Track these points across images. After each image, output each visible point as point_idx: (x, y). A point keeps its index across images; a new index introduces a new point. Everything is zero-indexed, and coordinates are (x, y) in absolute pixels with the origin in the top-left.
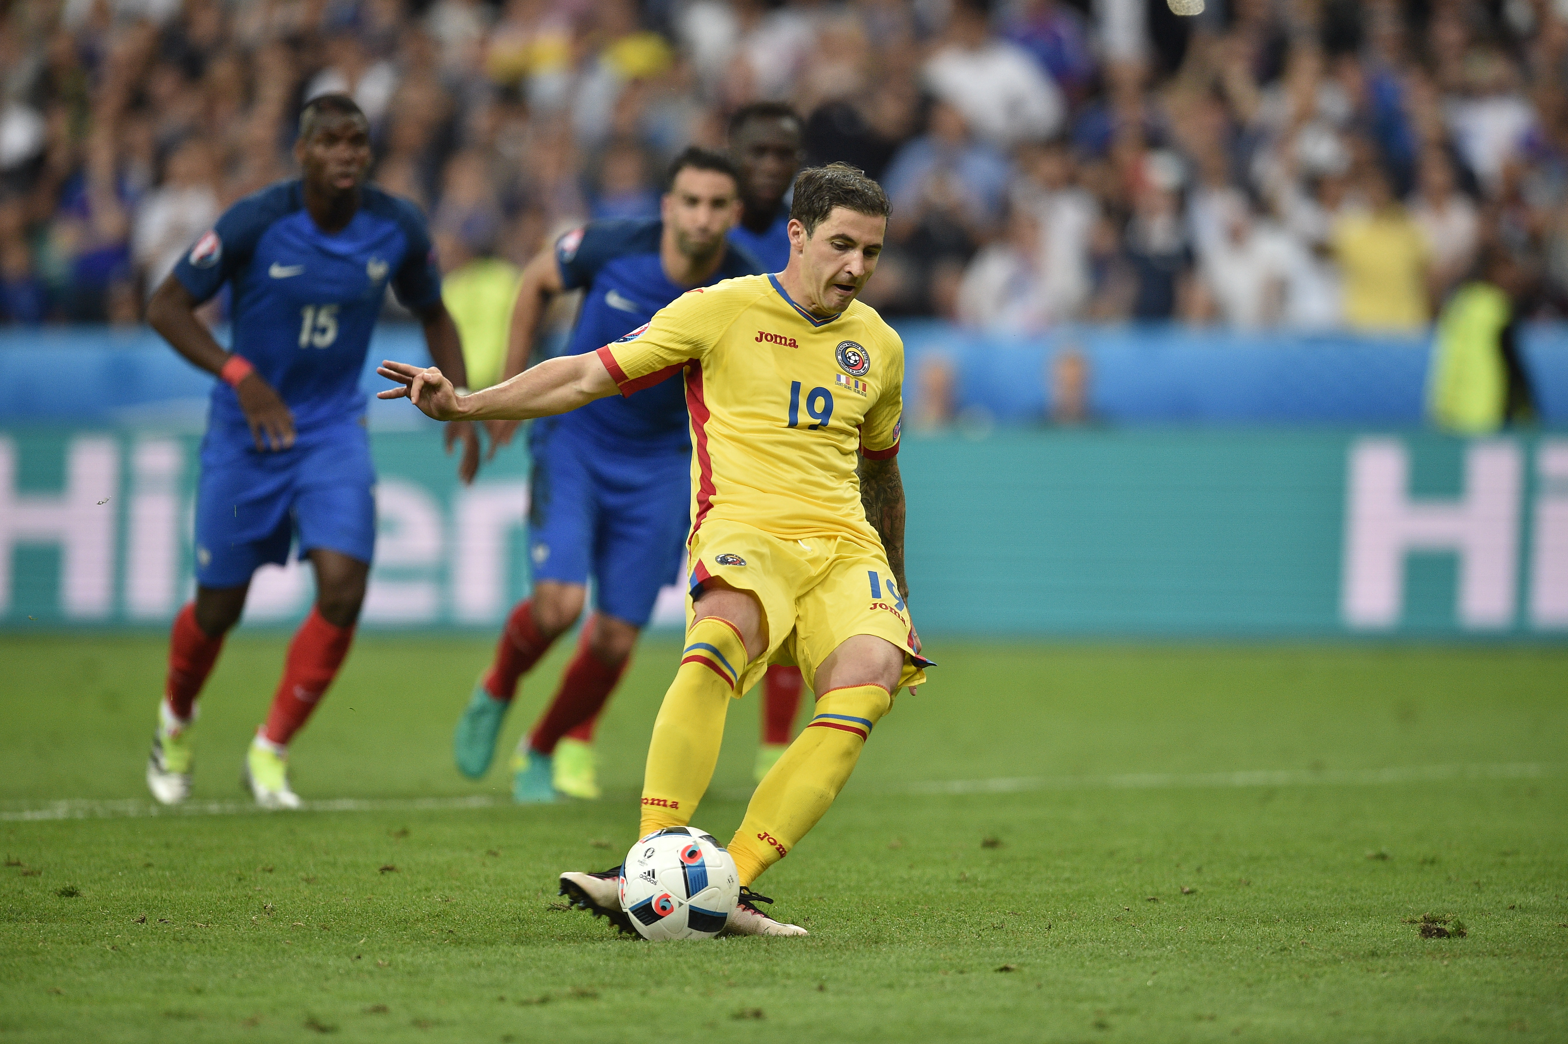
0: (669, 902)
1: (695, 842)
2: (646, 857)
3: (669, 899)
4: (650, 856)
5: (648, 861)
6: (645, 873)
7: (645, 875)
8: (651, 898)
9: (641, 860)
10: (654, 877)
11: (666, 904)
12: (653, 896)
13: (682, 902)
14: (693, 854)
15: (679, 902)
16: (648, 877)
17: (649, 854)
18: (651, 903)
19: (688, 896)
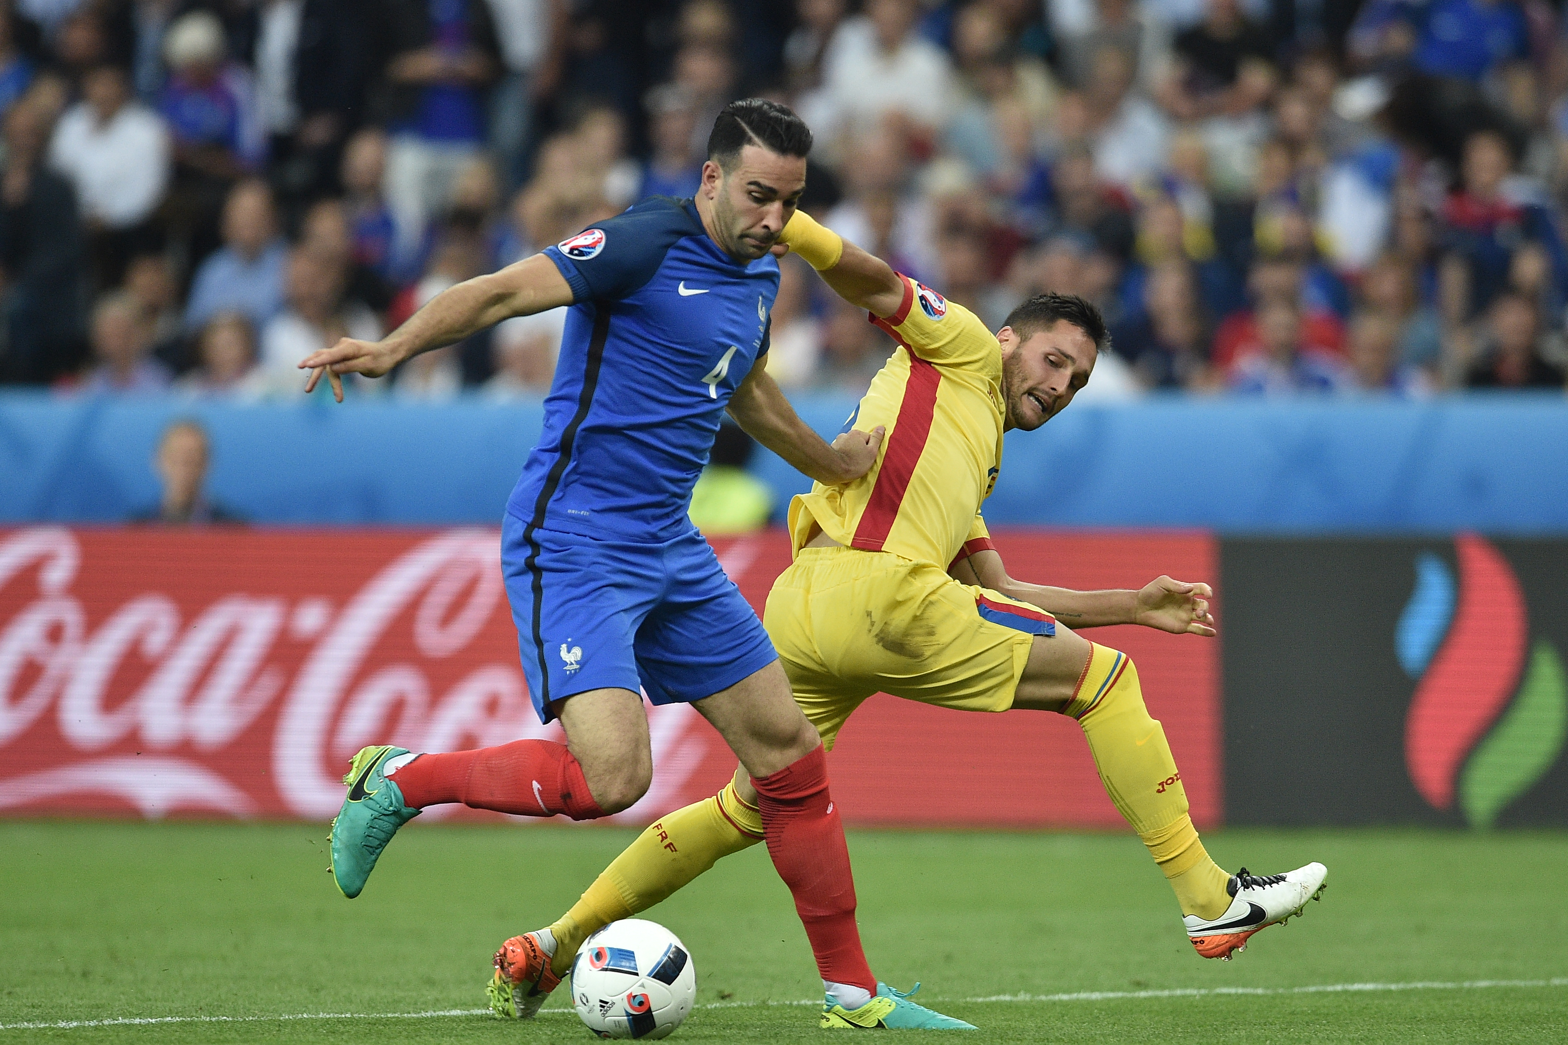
0: (636, 996)
1: (589, 950)
2: (587, 1004)
3: (633, 995)
4: (587, 999)
5: (590, 1004)
6: (601, 1010)
7: (603, 1011)
8: (626, 1012)
9: (588, 1010)
10: (607, 1003)
11: (637, 1000)
12: (625, 1010)
13: (640, 983)
14: (599, 956)
15: (640, 986)
16: (605, 1008)
17: (584, 1000)
18: (632, 1015)
19: (637, 974)
